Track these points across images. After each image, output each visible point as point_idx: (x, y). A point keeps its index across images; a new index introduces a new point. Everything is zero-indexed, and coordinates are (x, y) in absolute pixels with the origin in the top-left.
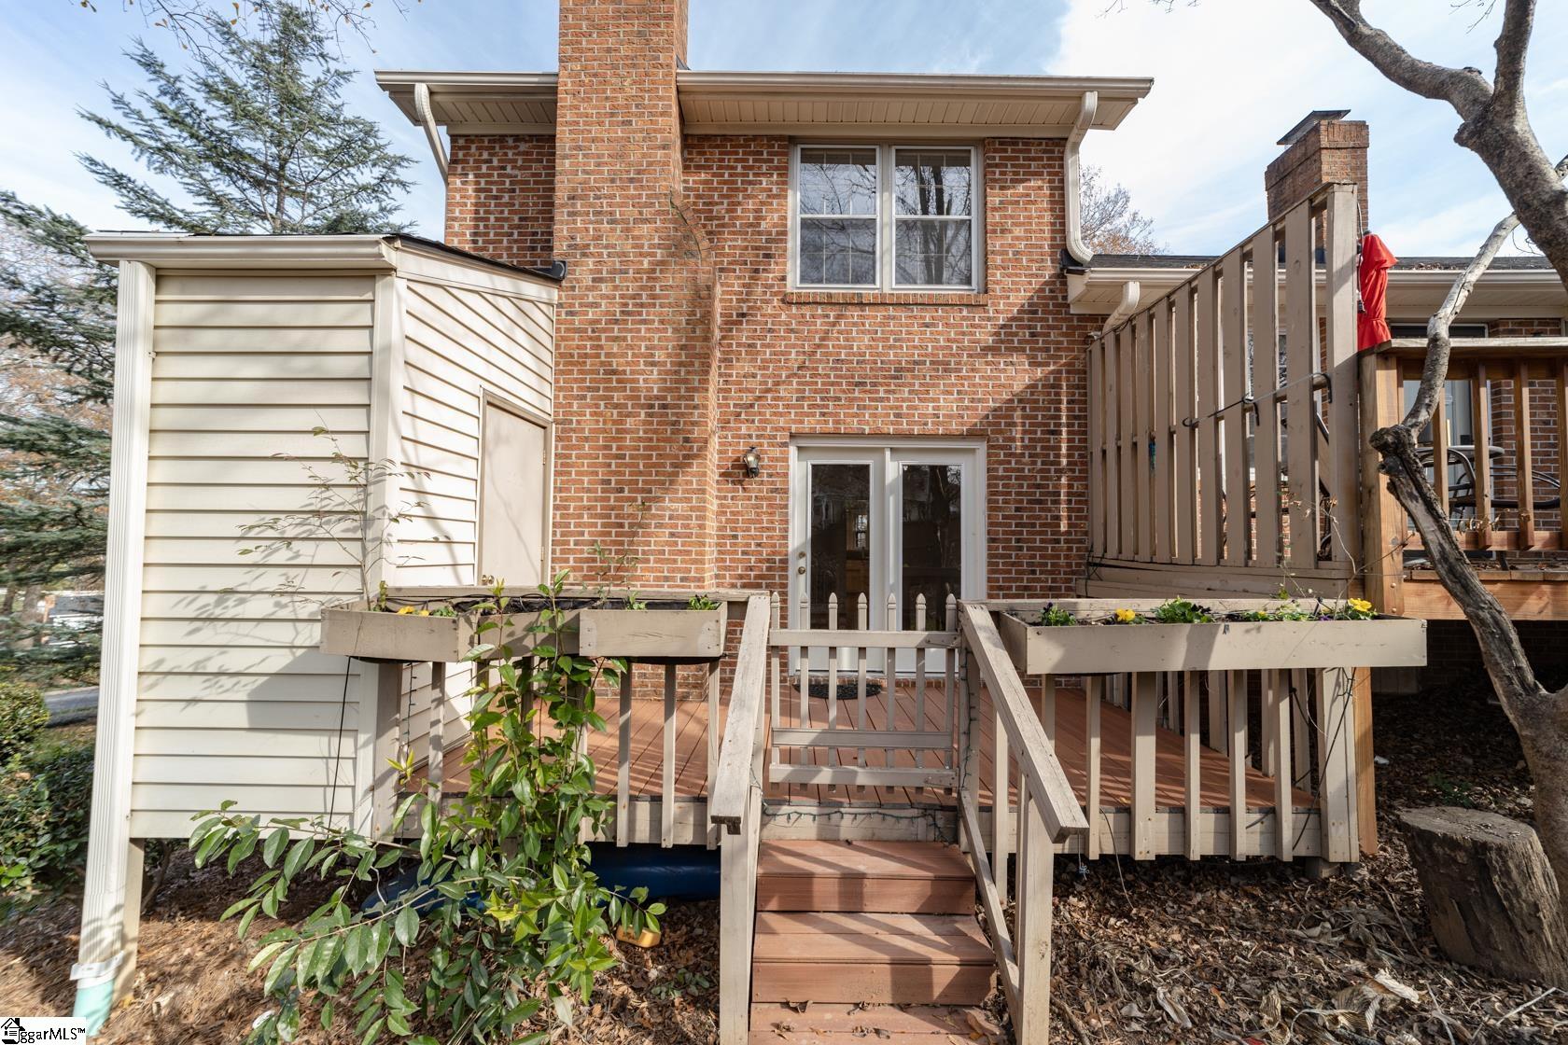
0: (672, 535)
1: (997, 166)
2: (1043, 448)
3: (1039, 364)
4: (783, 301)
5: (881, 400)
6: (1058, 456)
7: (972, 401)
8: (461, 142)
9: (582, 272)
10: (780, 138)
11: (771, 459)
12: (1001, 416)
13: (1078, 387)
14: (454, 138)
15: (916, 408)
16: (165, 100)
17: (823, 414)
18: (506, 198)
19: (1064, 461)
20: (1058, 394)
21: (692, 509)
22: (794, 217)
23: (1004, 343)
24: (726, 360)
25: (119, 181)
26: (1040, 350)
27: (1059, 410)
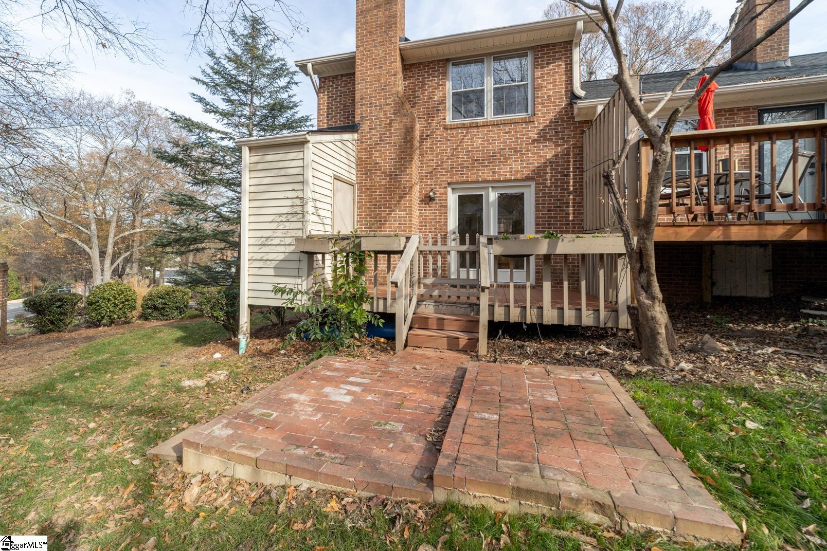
0: (399, 224)
1: (539, 58)
2: (561, 183)
3: (560, 145)
4: (444, 128)
5: (487, 166)
6: (568, 186)
7: (528, 164)
8: (323, 80)
9: (365, 127)
10: (443, 60)
11: (440, 194)
12: (541, 170)
13: (578, 154)
14: (320, 79)
15: (502, 169)
16: (216, 67)
17: (461, 174)
18: (338, 100)
19: (571, 188)
20: (568, 158)
21: (407, 214)
22: (449, 92)
23: (543, 137)
24: (422, 155)
25: (201, 100)
26: (560, 139)
27: (569, 165)
